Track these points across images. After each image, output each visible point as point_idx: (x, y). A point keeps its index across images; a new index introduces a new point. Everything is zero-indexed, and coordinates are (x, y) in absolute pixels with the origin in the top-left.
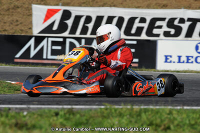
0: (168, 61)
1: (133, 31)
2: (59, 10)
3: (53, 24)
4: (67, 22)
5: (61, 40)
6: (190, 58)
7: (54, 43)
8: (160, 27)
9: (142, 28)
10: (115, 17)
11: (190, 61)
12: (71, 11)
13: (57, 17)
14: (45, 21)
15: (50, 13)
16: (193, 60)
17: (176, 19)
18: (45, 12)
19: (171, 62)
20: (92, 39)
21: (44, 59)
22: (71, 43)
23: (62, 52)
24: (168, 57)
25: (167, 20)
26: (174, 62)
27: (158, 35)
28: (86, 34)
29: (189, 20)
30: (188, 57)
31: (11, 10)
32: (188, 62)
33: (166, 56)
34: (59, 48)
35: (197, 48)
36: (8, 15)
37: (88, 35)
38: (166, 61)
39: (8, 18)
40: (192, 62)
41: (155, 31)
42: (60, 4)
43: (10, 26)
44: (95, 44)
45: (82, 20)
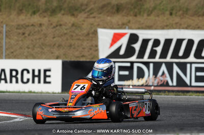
2: (126, 34)
4: (134, 46)
5: (129, 65)
7: (121, 68)
10: (184, 40)
13: (124, 41)
14: (112, 45)
15: (116, 38)
20: (161, 63)
22: (139, 68)
23: (130, 77)
28: (154, 57)
31: (91, 35)
34: (127, 73)
36: (88, 40)
37: (157, 59)
39: (88, 43)
42: (127, 27)
43: (89, 51)
44: (163, 68)
45: (150, 44)
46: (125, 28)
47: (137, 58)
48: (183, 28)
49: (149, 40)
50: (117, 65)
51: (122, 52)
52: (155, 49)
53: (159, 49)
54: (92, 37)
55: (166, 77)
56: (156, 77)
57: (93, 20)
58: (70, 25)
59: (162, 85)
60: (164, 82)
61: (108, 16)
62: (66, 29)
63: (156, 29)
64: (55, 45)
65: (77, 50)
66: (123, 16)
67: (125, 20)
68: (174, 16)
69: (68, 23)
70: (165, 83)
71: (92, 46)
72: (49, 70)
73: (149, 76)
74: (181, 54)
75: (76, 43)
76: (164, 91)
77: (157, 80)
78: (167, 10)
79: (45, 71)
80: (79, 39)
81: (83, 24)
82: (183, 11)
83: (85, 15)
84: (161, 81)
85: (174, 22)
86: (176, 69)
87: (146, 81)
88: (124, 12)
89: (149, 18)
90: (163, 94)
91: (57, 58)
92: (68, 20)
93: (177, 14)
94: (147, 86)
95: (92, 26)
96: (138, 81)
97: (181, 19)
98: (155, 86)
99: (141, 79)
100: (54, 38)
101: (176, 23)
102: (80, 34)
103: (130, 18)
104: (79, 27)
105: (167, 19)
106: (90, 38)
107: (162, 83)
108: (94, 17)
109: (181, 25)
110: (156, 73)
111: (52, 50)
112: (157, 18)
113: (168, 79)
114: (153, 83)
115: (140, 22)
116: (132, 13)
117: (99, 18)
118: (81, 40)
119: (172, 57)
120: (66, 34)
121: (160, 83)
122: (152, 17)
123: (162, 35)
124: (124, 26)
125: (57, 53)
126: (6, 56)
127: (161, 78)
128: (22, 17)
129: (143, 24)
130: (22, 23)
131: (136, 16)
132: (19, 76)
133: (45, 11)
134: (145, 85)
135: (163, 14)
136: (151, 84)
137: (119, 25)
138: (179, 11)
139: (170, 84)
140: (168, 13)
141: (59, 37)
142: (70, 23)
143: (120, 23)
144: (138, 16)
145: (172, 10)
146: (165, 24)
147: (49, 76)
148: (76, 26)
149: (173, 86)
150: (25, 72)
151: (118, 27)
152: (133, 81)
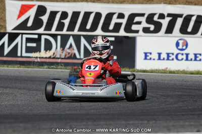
0: (148, 58)
1: (111, 27)
3: (28, 19)
4: (42, 18)
5: (36, 36)
6: (170, 55)
7: (28, 40)
8: (139, 23)
9: (120, 24)
10: (92, 13)
11: (170, 58)
12: (46, 7)
13: (32, 13)
15: (24, 9)
16: (174, 57)
17: (155, 14)
18: (19, 8)
19: (150, 59)
20: (69, 36)
21: (19, 57)
22: (47, 41)
23: (37, 49)
24: (148, 54)
25: (146, 16)
26: (154, 59)
27: (137, 32)
28: (62, 30)
29: (169, 15)
30: (168, 54)
32: (168, 59)
33: (146, 54)
34: (34, 45)
35: (177, 44)
37: (65, 32)
38: (146, 58)
40: (173, 59)
41: (134, 27)
44: (71, 41)
45: (58, 16)
46: (33, 0)
47: (45, 30)
50: (25, 36)
52: (62, 21)
53: (67, 22)
55: (73, 49)
56: (63, 49)
59: (69, 58)
60: (72, 54)
70: (72, 56)
73: (57, 48)
74: (88, 27)
77: (64, 53)
84: (69, 53)
86: (83, 41)
87: (54, 53)
94: (54, 58)
96: (46, 53)
98: (62, 59)
99: (48, 51)
107: (70, 55)
110: (63, 46)
113: (76, 51)
114: (60, 55)
119: (79, 30)
121: (67, 56)
127: (69, 51)
134: (52, 57)
136: (58, 56)
139: (78, 56)
149: (80, 59)
152: (41, 53)
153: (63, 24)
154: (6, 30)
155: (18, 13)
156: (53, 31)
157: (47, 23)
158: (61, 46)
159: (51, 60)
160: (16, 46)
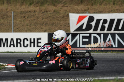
2: (86, 16)
4: (91, 23)
5: (88, 35)
7: (84, 37)
10: (122, 19)
13: (85, 21)
15: (81, 19)
20: (108, 34)
21: (78, 48)
22: (94, 37)
23: (89, 43)
31: (65, 17)
34: (87, 40)
36: (63, 20)
37: (105, 31)
39: (63, 22)
42: (87, 12)
43: (64, 27)
44: (110, 37)
45: (101, 22)
46: (86, 13)
47: (93, 31)
48: (121, 13)
49: (101, 20)
50: (81, 35)
51: (84, 27)
52: (104, 25)
53: (107, 25)
54: (66, 19)
55: (111, 42)
56: (105, 42)
57: (67, 8)
58: (52, 11)
59: (109, 47)
60: (110, 45)
61: (75, 5)
62: (50, 14)
63: (105, 13)
64: (43, 23)
65: (57, 26)
66: (85, 5)
67: (86, 8)
68: (115, 5)
69: (51, 10)
70: (111, 46)
71: (66, 24)
72: (40, 39)
73: (101, 41)
74: (120, 28)
75: (56, 22)
76: (110, 51)
77: (106, 44)
78: (111, 1)
79: (38, 39)
80: (58, 20)
81: (60, 11)
82: (121, 2)
83: (62, 5)
84: (108, 44)
85: (116, 9)
86: (117, 37)
87: (99, 45)
88: (85, 3)
89: (100, 6)
90: (109, 53)
91: (45, 31)
92: (51, 8)
93: (118, 4)
94: (99, 48)
95: (66, 12)
96: (94, 45)
97: (120, 7)
98: (104, 48)
99: (96, 43)
100: (43, 19)
101: (117, 9)
102: (58, 16)
103: (89, 6)
104: (58, 12)
105: (112, 7)
106: (65, 19)
108: (67, 6)
109: (120, 10)
110: (105, 40)
111: (41, 26)
112: (105, 6)
113: (113, 43)
114: (103, 46)
115: (95, 9)
116: (90, 3)
117: (70, 6)
118: (59, 20)
119: (114, 30)
120: (50, 16)
121: (107, 46)
122: (102, 6)
123: (108, 17)
124: (85, 12)
125: (45, 28)
126: (14, 30)
127: (108, 43)
128: (24, 7)
129: (97, 10)
130: (24, 10)
131: (92, 5)
132: (22, 43)
133: (38, 3)
134: (98, 47)
135: (109, 4)
136: (102, 47)
137: (82, 11)
138: (119, 2)
139: (114, 46)
140: (112, 3)
141: (46, 18)
142: (52, 10)
143: (83, 10)
144: (94, 5)
145: (115, 1)
146: (110, 10)
147: (40, 43)
148: (56, 12)
149: (115, 48)
150: (26, 40)
151: (82, 12)
152: (91, 45)
153: (105, 27)
154: (70, 31)
155: (77, 21)
156: (98, 31)
157: (95, 26)
158: (104, 40)
159: (98, 49)
160: (76, 41)
